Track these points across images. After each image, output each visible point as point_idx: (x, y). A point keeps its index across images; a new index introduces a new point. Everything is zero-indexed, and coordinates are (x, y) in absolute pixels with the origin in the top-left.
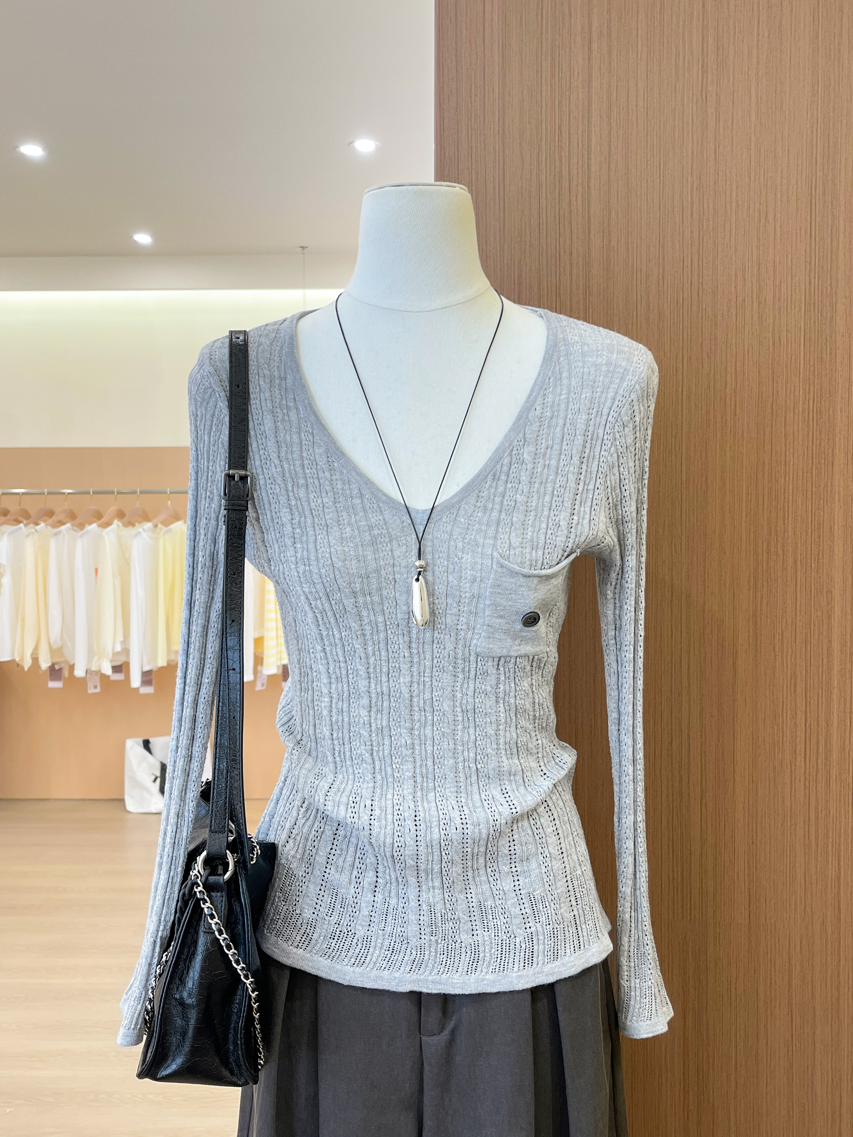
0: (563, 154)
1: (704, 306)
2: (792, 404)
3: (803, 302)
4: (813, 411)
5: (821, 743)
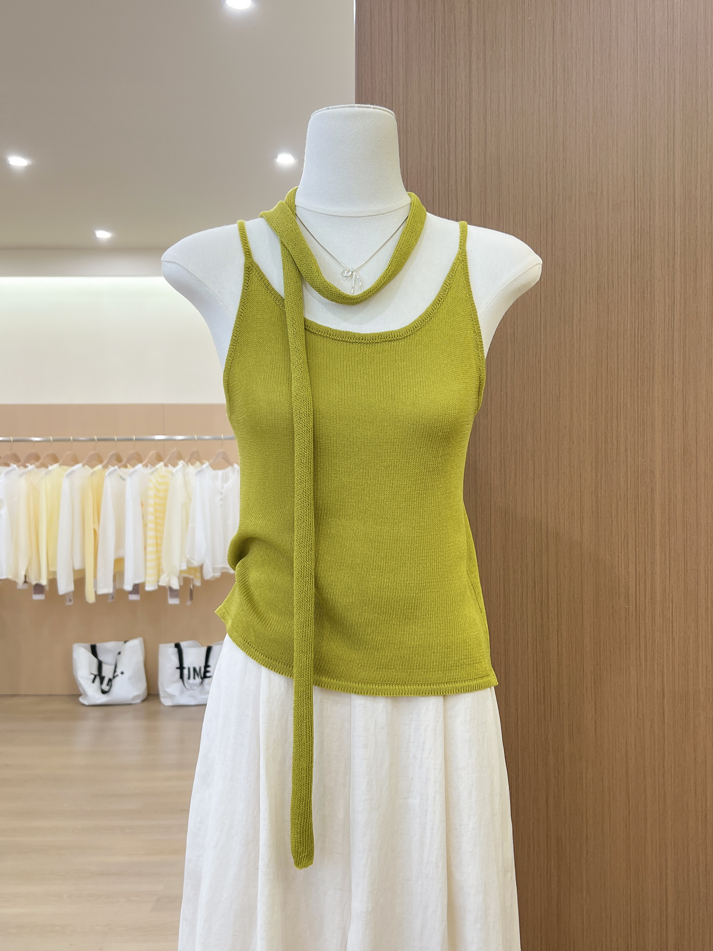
0: (451, 145)
1: (556, 259)
2: (623, 330)
3: (630, 255)
4: (638, 336)
5: (647, 587)
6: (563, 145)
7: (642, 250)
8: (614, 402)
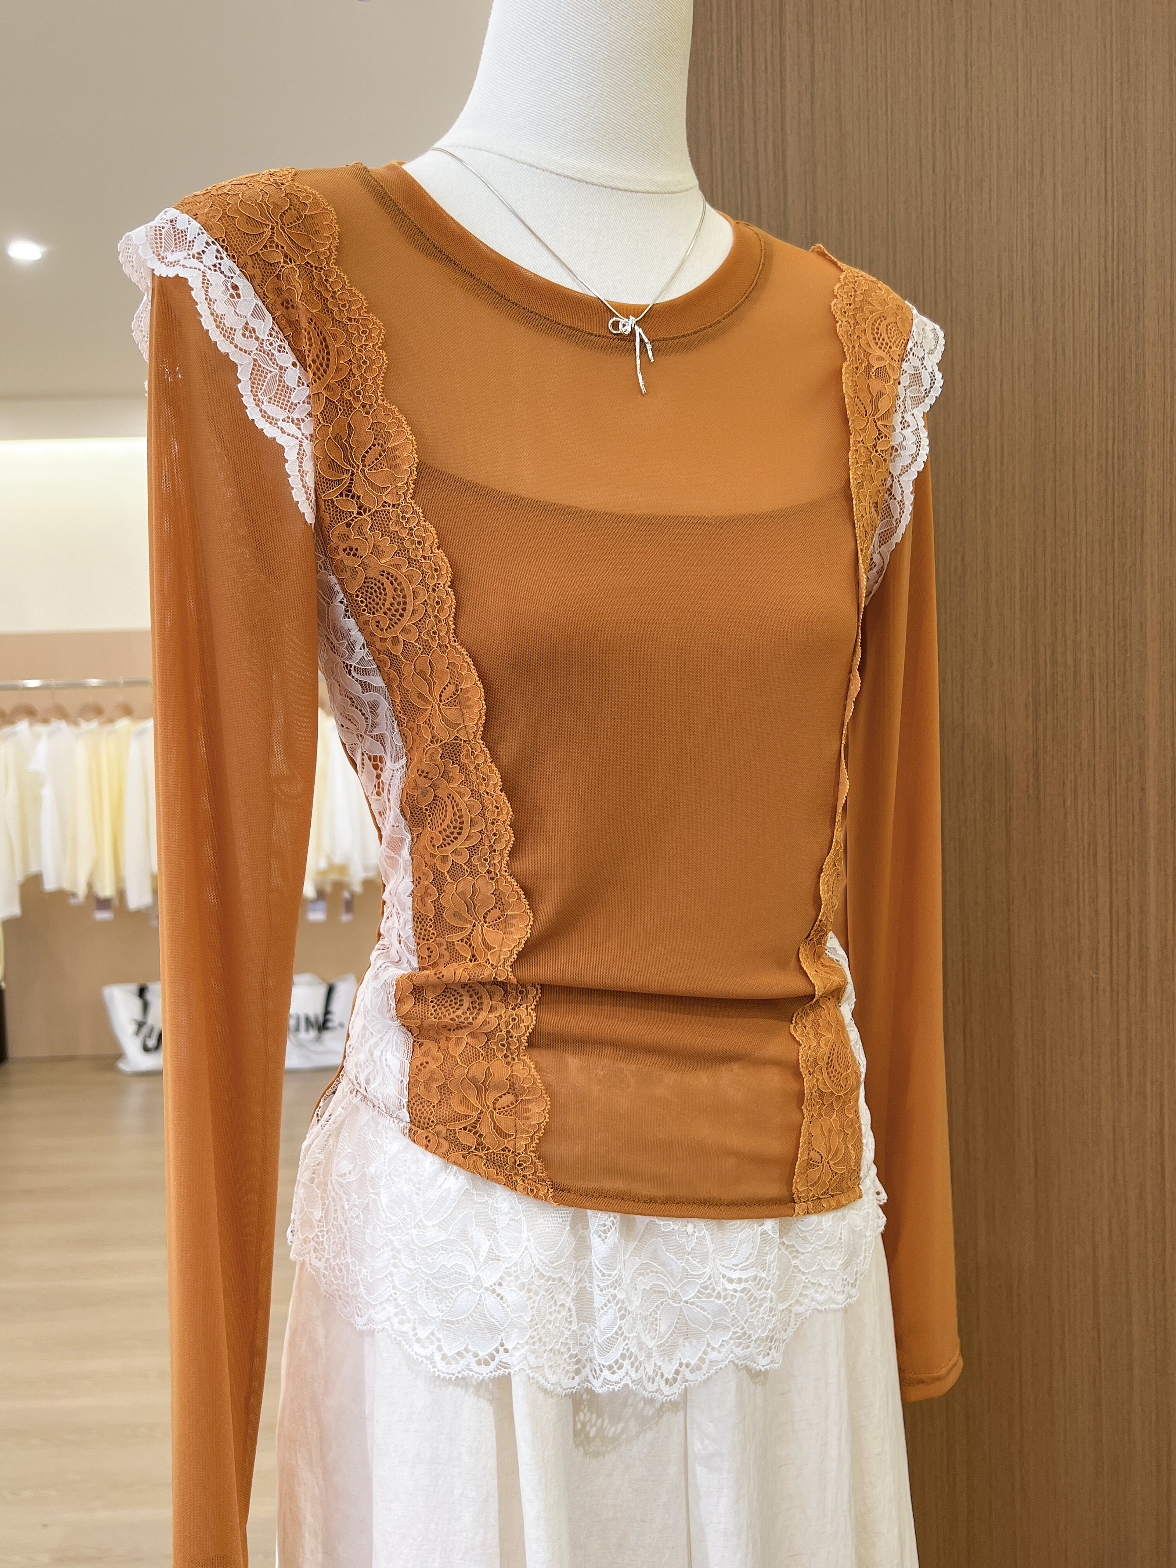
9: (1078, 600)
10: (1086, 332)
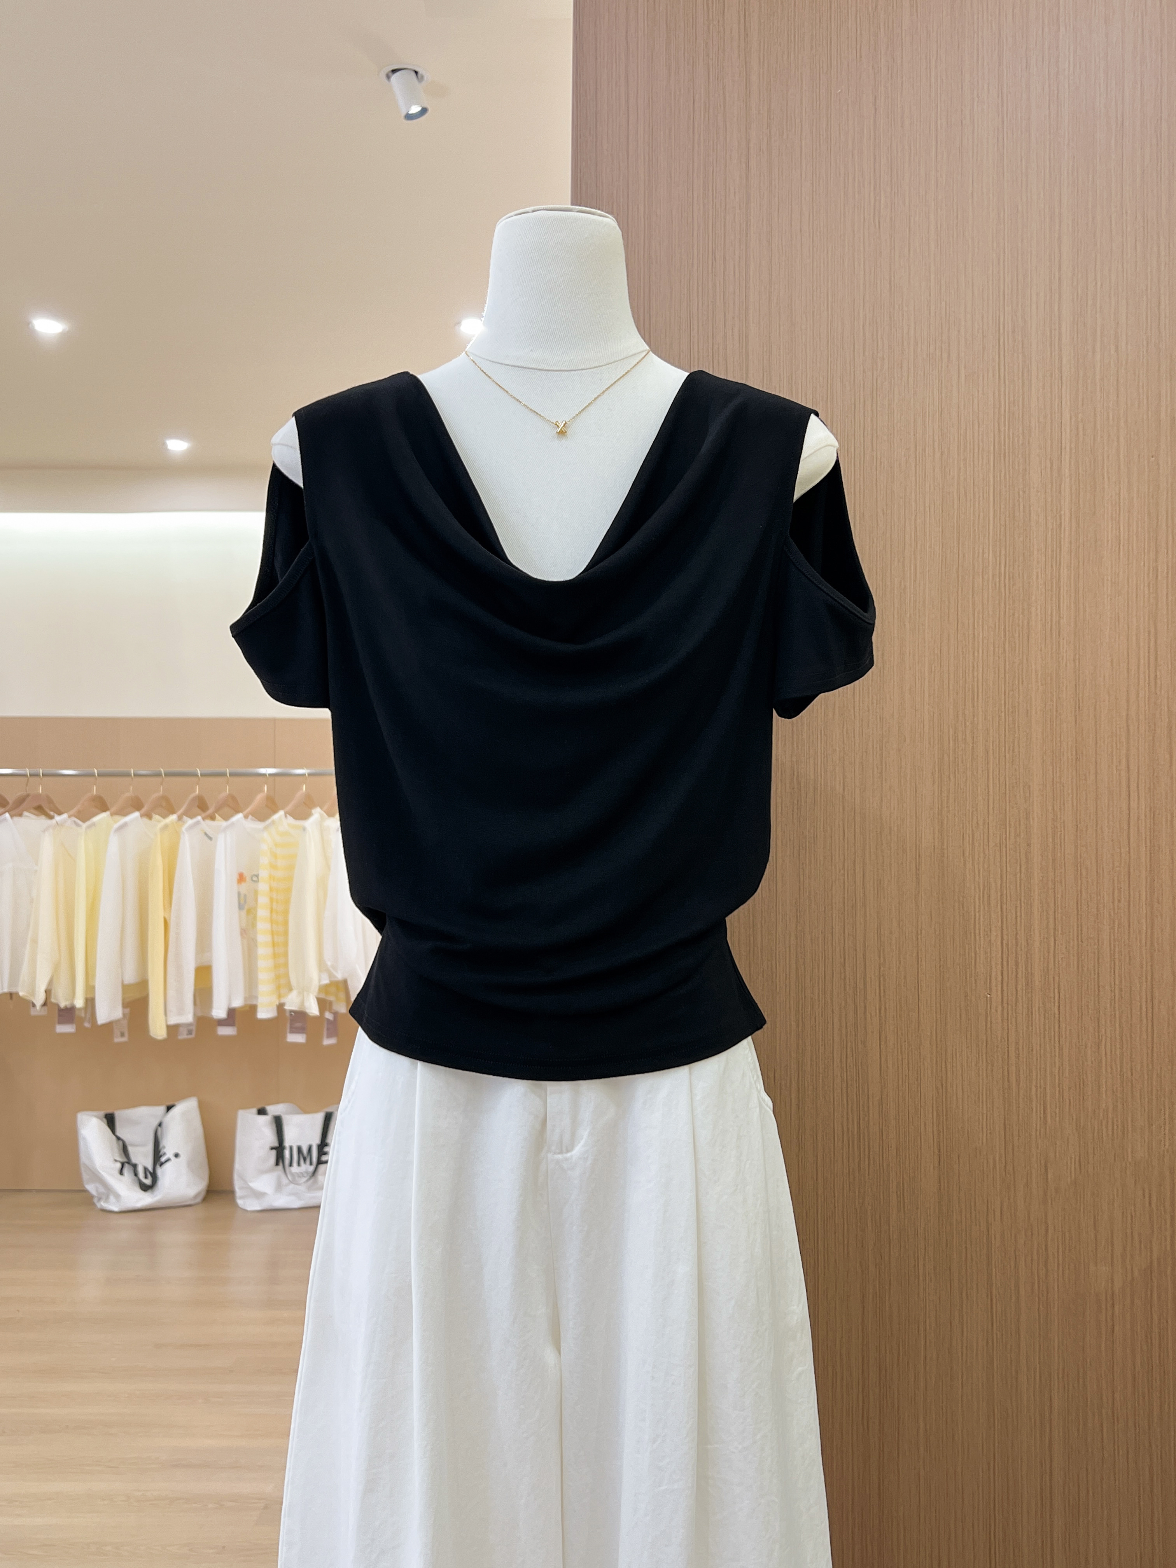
6: (890, 282)
7: (1011, 444)
8: (967, 678)
9: (976, 691)
10: (984, 480)
